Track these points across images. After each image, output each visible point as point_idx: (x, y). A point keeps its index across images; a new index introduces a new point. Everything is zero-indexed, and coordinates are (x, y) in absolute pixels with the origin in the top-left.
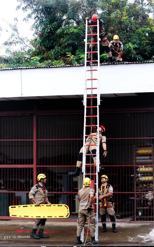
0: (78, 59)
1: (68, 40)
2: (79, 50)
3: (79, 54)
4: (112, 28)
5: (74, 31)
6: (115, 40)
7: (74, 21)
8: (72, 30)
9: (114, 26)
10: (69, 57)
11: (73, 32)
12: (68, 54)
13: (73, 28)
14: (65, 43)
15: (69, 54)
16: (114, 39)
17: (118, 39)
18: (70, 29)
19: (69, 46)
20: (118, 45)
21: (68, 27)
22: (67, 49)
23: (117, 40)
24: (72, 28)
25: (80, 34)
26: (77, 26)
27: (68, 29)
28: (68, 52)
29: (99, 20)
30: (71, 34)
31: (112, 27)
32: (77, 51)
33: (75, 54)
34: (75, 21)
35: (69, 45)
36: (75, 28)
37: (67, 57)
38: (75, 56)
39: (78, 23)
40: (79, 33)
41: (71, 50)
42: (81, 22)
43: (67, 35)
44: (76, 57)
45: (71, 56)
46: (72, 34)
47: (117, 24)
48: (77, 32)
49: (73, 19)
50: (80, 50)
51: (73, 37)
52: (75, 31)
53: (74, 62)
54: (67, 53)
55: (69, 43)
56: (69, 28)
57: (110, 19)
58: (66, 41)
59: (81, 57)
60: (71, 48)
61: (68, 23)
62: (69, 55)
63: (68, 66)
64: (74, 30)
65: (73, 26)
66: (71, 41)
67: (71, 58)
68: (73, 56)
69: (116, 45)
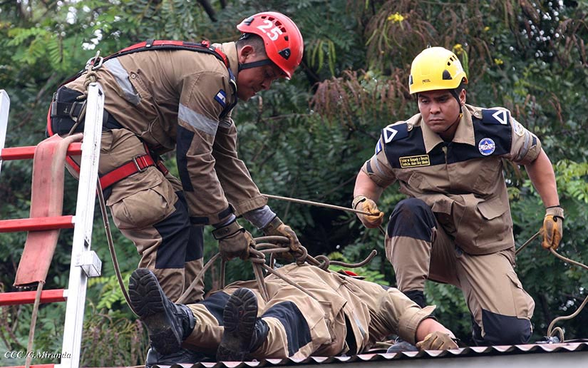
20: (466, 136)
69: (445, 149)
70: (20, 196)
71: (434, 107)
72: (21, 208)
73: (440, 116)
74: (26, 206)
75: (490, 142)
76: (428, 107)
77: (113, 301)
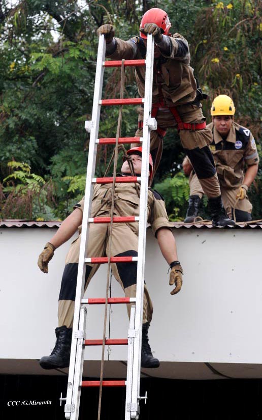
0: (59, 195)
1: (20, 108)
2: (64, 153)
3: (64, 174)
4: (217, 60)
5: (49, 64)
6: (219, 117)
7: (55, 21)
8: (39, 61)
9: (226, 55)
10: (17, 181)
11: (46, 70)
12: (15, 169)
13: (45, 52)
14: (7, 116)
15: (20, 169)
16: (213, 113)
17: (232, 113)
18: (34, 56)
19: (22, 135)
20: (232, 138)
21: (23, 44)
22: (13, 148)
23: (226, 118)
24: (40, 51)
25: (73, 81)
26: (63, 44)
27: (23, 52)
28: (18, 159)
29: (157, 39)
30: (34, 79)
31: (218, 56)
32: (55, 158)
33: (49, 172)
34: (58, 19)
35: (24, 129)
36: (56, 52)
37: (11, 185)
38: (46, 181)
39: (70, 29)
40: (69, 77)
41: (29, 152)
42: (83, 29)
43: (19, 85)
44: (51, 186)
45: (28, 181)
46: (42, 78)
47: (239, 43)
48: (61, 71)
49: (48, 9)
50: (71, 157)
51: (45, 91)
52: (56, 64)
53: (42, 209)
54: (14, 164)
55: (26, 120)
56: (30, 52)
57: (211, 22)
58: (12, 111)
59: (72, 188)
60: (31, 143)
61: (26, 28)
62: (20, 174)
63: (14, 227)
64: (52, 60)
65: (46, 44)
66: (35, 111)
67: (30, 187)
68: (38, 178)
69: (222, 144)
70: (27, 134)
71: (223, 122)
72: (27, 140)
73: (225, 127)
74: (29, 139)
75: (240, 143)
76: (220, 122)
77: (76, 189)
